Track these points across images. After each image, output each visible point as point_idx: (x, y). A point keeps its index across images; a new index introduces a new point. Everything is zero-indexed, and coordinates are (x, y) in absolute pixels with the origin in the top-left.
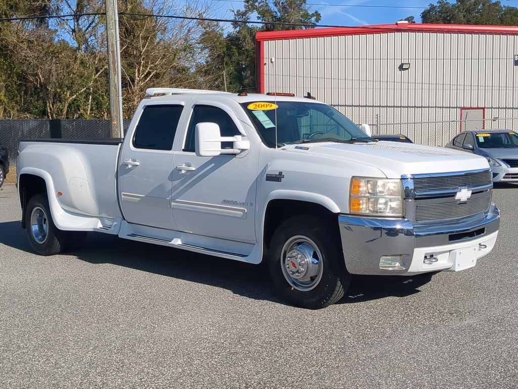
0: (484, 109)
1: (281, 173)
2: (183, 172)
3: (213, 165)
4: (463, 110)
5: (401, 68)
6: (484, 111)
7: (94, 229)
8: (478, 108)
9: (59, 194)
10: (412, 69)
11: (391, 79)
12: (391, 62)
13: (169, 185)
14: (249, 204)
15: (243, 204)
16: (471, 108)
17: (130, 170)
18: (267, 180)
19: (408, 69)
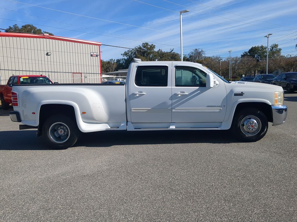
0: (81, 73)
1: (242, 93)
2: (179, 96)
3: (199, 91)
4: (74, 74)
5: (47, 54)
6: (81, 74)
7: (106, 129)
8: (79, 73)
9: (83, 113)
10: (52, 55)
11: (43, 59)
12: (42, 52)
13: (170, 102)
14: (223, 106)
15: (220, 106)
16: (77, 73)
17: (138, 97)
18: (235, 96)
19: (50, 55)
